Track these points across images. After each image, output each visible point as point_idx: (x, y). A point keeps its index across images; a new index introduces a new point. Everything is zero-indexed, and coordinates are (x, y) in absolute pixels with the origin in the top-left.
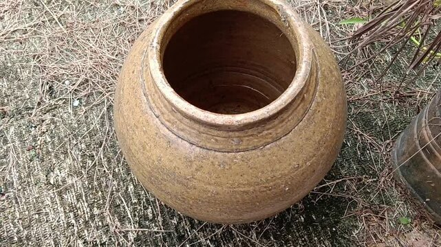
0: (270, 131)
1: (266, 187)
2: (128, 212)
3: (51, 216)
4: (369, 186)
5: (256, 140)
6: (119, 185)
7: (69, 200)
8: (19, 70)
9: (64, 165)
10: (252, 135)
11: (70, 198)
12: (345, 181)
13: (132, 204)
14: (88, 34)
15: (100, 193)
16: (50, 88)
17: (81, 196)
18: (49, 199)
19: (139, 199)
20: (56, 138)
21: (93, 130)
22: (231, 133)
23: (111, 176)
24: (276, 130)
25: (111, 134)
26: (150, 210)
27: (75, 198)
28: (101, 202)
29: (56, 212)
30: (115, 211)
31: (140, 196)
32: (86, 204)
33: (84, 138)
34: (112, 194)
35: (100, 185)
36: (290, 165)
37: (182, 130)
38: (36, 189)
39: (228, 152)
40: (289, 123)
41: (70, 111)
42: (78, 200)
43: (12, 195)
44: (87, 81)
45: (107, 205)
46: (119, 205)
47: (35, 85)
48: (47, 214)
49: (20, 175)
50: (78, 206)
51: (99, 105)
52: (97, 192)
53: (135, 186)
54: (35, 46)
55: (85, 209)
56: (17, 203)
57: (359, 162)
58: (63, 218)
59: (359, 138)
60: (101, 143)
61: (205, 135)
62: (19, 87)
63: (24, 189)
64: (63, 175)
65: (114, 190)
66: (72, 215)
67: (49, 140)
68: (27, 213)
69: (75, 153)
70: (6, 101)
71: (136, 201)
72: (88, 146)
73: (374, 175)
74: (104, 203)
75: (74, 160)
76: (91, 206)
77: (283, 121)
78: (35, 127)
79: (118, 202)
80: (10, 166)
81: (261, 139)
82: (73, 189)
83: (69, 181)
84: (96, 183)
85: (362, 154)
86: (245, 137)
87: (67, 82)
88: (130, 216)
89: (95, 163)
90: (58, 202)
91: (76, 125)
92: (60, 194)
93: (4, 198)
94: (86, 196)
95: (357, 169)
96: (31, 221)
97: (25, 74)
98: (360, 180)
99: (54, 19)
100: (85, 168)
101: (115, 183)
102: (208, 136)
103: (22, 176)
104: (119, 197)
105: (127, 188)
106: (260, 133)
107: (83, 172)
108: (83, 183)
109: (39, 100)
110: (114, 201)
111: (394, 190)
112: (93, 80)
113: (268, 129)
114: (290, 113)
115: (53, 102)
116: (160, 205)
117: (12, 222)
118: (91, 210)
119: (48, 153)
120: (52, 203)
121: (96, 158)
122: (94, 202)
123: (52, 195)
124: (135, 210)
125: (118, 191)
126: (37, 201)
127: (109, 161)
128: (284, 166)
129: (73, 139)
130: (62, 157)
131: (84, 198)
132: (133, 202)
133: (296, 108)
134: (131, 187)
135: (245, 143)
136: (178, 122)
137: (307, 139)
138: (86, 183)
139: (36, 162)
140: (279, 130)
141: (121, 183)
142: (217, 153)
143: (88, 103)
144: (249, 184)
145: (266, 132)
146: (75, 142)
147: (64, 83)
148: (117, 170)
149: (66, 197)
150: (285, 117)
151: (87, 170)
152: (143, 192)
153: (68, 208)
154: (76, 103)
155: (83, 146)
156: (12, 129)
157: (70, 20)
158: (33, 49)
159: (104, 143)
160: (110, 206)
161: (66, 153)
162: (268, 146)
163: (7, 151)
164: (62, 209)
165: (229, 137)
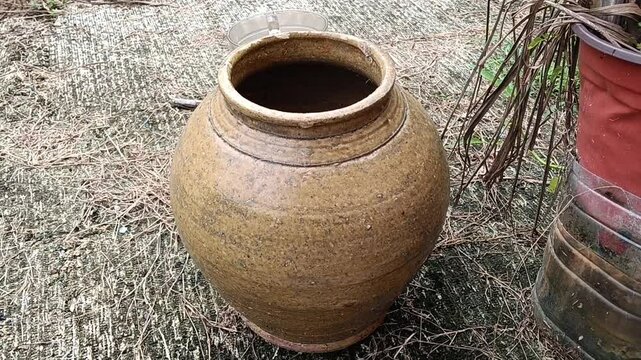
0: (346, 145)
1: (341, 217)
2: (167, 351)
3: (62, 348)
4: (504, 338)
5: (330, 154)
6: (160, 319)
7: (90, 332)
8: (61, 195)
9: (93, 291)
10: (326, 147)
11: (92, 329)
12: (470, 331)
13: (173, 341)
14: (154, 164)
15: (133, 326)
16: (94, 213)
17: (107, 327)
18: (63, 328)
19: (184, 337)
20: (90, 264)
21: (139, 257)
22: (301, 142)
23: (151, 309)
24: (354, 146)
25: (161, 263)
26: (197, 351)
27: (98, 329)
28: (133, 337)
29: (69, 344)
30: (149, 350)
31: (186, 333)
32: (111, 337)
33: (125, 264)
34: (149, 328)
35: (135, 318)
36: (371, 191)
37: (246, 144)
38: (49, 316)
39: (297, 166)
40: (369, 142)
41: (114, 237)
42: (102, 332)
43: (15, 320)
44: (142, 206)
45: (140, 341)
46: (157, 342)
47: (77, 210)
48: (56, 345)
49: (32, 299)
50: (100, 339)
51: (151, 233)
52: (130, 325)
53: (182, 322)
54: (88, 173)
55: (108, 343)
56: (19, 330)
57: (489, 309)
58: (76, 352)
59: (488, 282)
60: (146, 272)
61: (271, 146)
62: (57, 212)
63: (33, 315)
64: (88, 302)
65: (153, 323)
66: (89, 348)
67: (80, 264)
68: (29, 342)
69: (111, 279)
70: (36, 224)
71: (180, 338)
72: (128, 274)
73: (510, 324)
74: (136, 338)
75: (107, 287)
76: (118, 340)
77: (362, 137)
78: (66, 250)
79: (155, 338)
80: (22, 288)
81: (335, 153)
82: (97, 319)
83: (95, 309)
84: (130, 314)
85: (492, 301)
86: (316, 148)
87: (116, 207)
88: (168, 356)
89: (134, 293)
90: (74, 332)
91: (118, 252)
92: (79, 323)
93: (4, 323)
94: (114, 328)
95: (487, 318)
96: (31, 353)
97: (67, 199)
98: (490, 330)
99: (116, 149)
100: (119, 297)
101: (156, 316)
102: (276, 147)
103: (35, 300)
104: (158, 333)
105: (171, 323)
106: (334, 145)
107: (116, 301)
108: (113, 313)
109: (77, 225)
110: (150, 337)
111: (539, 343)
112: (149, 205)
113: (345, 143)
114: (370, 130)
115: (95, 227)
116: (213, 346)
117: (6, 354)
118: (116, 345)
119: (76, 277)
120: (67, 333)
121: (136, 287)
122: (123, 336)
123: (68, 323)
124: (176, 348)
125: (157, 326)
126: (46, 330)
127: (152, 293)
128: (365, 191)
129: (111, 266)
130: (92, 283)
131: (110, 330)
132: (176, 339)
133: (378, 129)
134: (176, 322)
135: (316, 155)
136: (243, 135)
137: (392, 166)
138: (117, 313)
139: (57, 287)
140: (358, 147)
141: (164, 317)
142: (284, 167)
143: (137, 230)
144: (321, 210)
145: (341, 146)
146: (112, 269)
147: (113, 209)
148: (160, 302)
149: (86, 327)
150: (364, 134)
151: (122, 298)
152: (191, 329)
153: (85, 340)
154: (124, 230)
155: (123, 273)
156: (36, 252)
157: (134, 151)
158: (83, 175)
159: (150, 272)
160: (144, 342)
161: (98, 280)
162: (344, 164)
163: (23, 274)
164: (78, 342)
165: (300, 146)
